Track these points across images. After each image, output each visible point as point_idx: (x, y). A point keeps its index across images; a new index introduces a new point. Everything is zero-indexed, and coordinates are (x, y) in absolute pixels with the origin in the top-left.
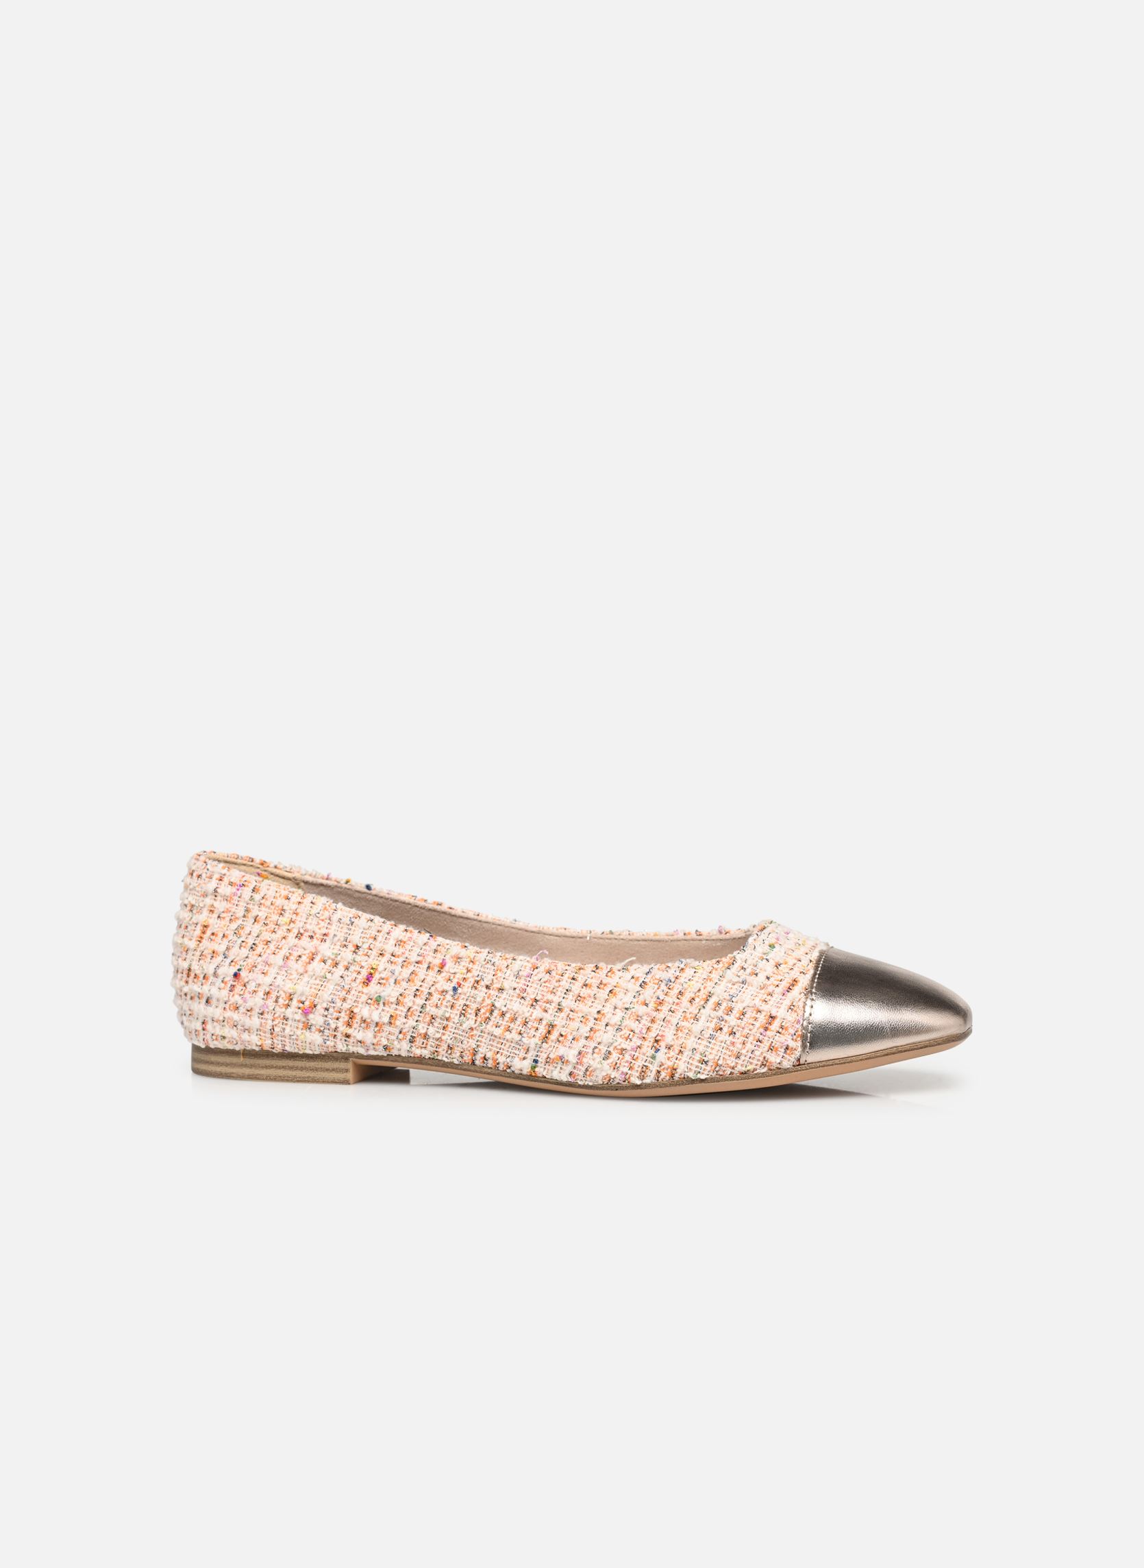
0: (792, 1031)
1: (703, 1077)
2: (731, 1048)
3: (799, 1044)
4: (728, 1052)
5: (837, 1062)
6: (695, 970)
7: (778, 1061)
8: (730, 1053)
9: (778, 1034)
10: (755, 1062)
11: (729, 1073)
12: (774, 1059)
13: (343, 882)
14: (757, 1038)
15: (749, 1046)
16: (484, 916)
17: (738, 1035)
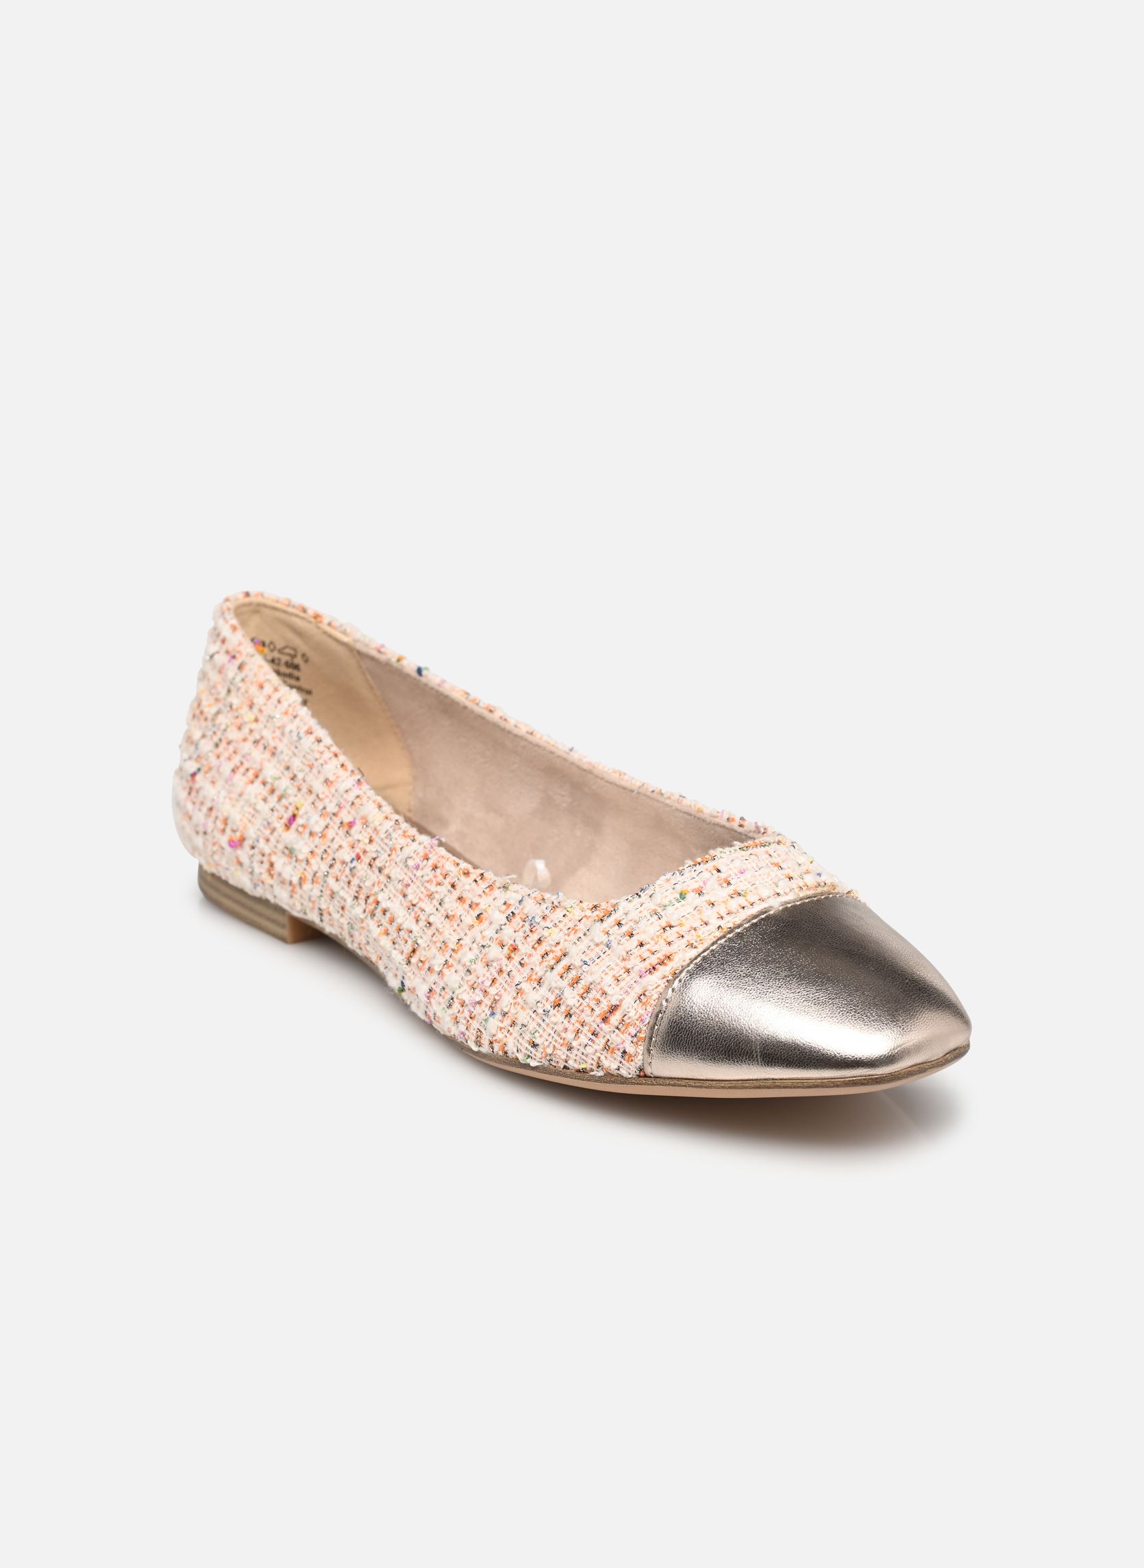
0: (633, 1031)
1: (533, 1064)
2: (563, 1035)
3: (641, 1049)
4: (559, 1040)
5: (692, 1083)
6: (565, 912)
7: (616, 1067)
8: (562, 1041)
9: (617, 1031)
10: (590, 1061)
11: (562, 1067)
12: (611, 1063)
13: (394, 660)
14: (592, 1029)
15: (583, 1039)
16: (538, 736)
17: (574, 1019)
